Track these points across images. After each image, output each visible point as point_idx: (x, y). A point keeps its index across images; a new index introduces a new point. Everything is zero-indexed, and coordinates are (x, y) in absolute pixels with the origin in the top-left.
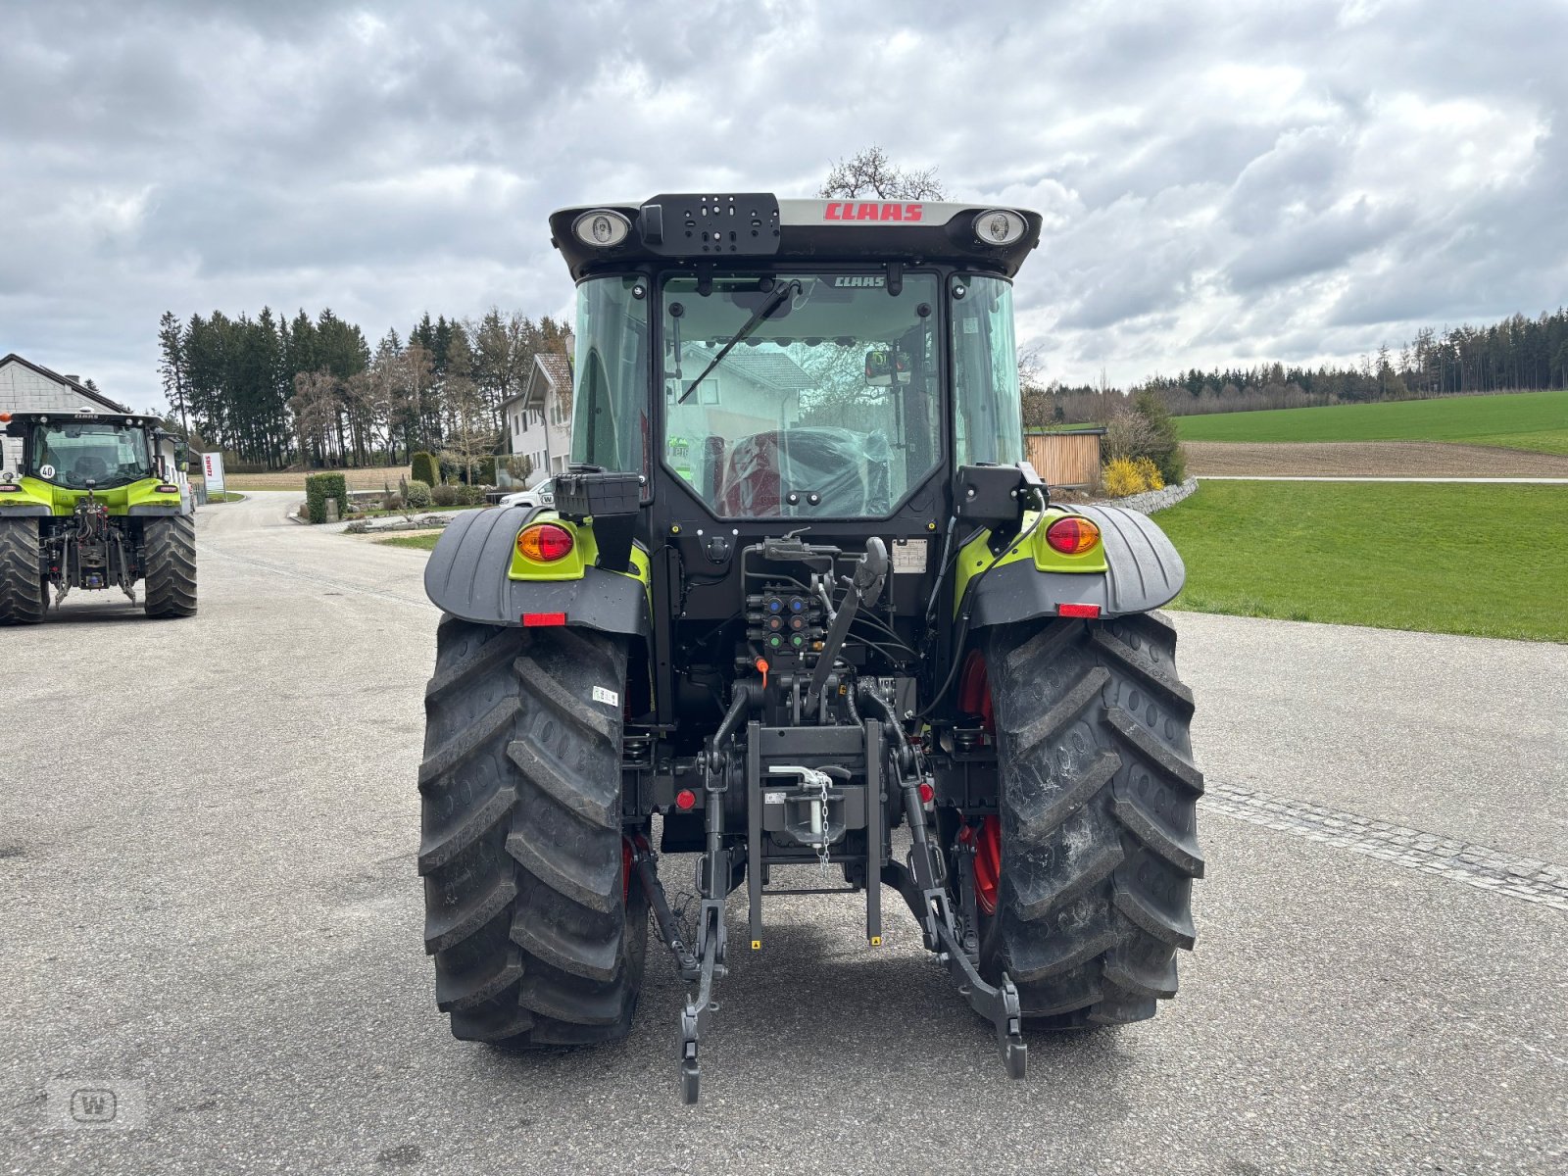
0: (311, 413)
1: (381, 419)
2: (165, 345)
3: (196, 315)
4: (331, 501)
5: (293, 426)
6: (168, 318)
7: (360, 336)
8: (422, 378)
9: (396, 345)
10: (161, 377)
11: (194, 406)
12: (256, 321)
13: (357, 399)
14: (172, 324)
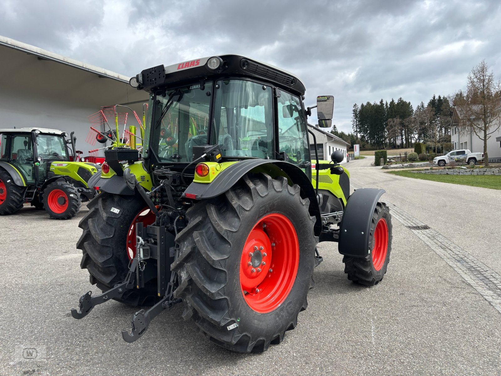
0: (392, 131)
1: (416, 132)
2: (354, 113)
3: (362, 104)
4: (382, 159)
5: (387, 135)
6: (355, 105)
7: (410, 105)
8: (431, 117)
9: (423, 107)
10: (352, 123)
11: (360, 131)
12: (379, 104)
13: (407, 126)
14: (356, 107)
